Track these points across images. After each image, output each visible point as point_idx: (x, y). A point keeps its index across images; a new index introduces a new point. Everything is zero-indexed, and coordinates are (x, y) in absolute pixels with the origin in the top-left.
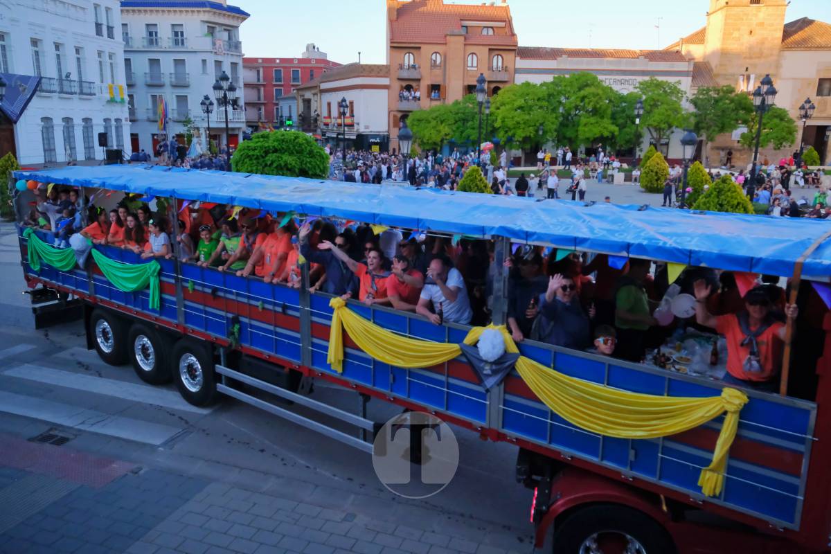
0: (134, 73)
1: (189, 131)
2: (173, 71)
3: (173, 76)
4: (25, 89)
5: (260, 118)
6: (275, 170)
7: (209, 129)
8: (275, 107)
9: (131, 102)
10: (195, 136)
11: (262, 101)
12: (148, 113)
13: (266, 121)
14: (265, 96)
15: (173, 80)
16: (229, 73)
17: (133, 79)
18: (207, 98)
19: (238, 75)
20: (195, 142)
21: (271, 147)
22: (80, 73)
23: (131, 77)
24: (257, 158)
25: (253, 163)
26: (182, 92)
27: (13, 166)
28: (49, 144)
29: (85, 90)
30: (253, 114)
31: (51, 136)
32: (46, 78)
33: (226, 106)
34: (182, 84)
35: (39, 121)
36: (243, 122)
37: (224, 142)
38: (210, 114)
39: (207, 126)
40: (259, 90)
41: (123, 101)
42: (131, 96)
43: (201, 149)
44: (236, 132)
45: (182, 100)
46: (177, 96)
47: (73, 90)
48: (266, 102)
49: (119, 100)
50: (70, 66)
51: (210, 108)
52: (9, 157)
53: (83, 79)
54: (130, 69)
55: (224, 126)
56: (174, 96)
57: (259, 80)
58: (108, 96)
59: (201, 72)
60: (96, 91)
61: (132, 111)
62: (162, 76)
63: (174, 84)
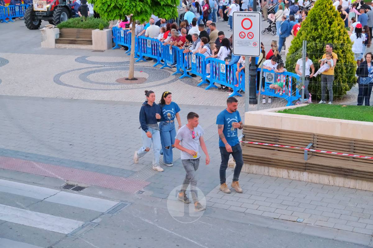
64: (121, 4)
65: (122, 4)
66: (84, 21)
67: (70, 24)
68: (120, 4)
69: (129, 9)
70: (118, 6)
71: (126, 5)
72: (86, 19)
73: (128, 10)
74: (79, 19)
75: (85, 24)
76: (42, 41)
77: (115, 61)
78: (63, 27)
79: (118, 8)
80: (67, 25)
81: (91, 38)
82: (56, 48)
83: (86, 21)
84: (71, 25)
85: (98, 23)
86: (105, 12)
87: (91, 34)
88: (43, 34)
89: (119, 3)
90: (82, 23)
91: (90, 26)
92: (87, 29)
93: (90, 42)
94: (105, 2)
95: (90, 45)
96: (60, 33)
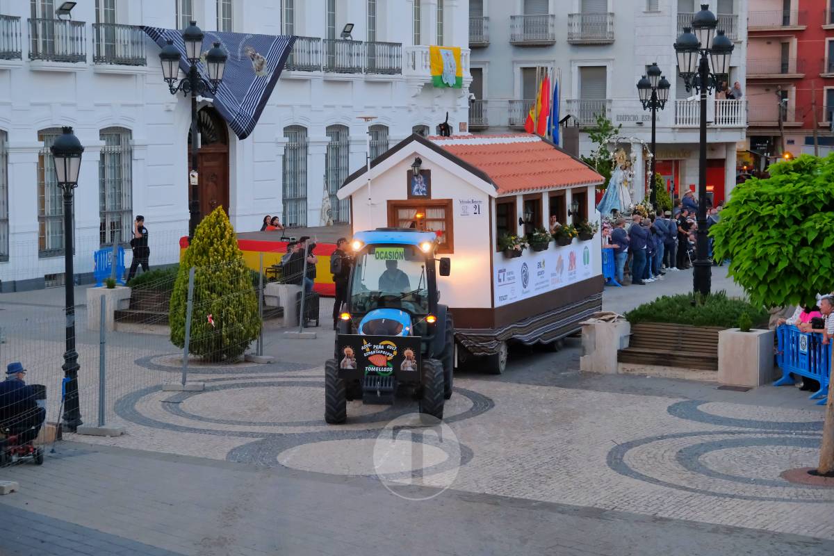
0: (487, 18)
1: (602, 152)
2: (576, 10)
3: (576, 20)
4: (262, 64)
5: (785, 119)
6: (828, 254)
7: (653, 146)
8: (826, 88)
9: (476, 87)
10: (619, 165)
11: (792, 72)
12: (510, 111)
13: (799, 124)
14: (799, 60)
15: (576, 30)
16: (713, 10)
17: (485, 32)
18: (653, 70)
19: (734, 13)
20: (619, 180)
21: (821, 197)
22: (372, 23)
23: (481, 26)
24: (781, 225)
25: (768, 238)
26: (592, 58)
27: (222, 236)
28: (295, 187)
29: (381, 63)
30: (764, 108)
31: (301, 166)
32: (302, 38)
33: (704, 91)
34: (598, 37)
35: (280, 135)
36: (741, 128)
37: (691, 177)
38: (659, 112)
39: (650, 141)
40: (785, 47)
41: (459, 83)
42: (476, 72)
43: (631, 195)
44: (722, 156)
45: (593, 76)
46: (582, 68)
47: (354, 64)
48: (801, 75)
49: (452, 82)
50: (354, 11)
51: (660, 95)
52: (218, 216)
53: (378, 39)
54: (481, 9)
55: (695, 138)
56: (575, 71)
57: (786, 20)
58: (426, 74)
59: (645, 10)
60: (404, 63)
61: (476, 108)
62: (550, 20)
63: (577, 40)
64: (808, 263)
65: (811, 262)
66: (699, 304)
67: (661, 311)
68: (803, 264)
69: (828, 276)
70: (799, 268)
71: (821, 266)
72: (705, 300)
73: (827, 281)
74: (687, 301)
75: (702, 312)
76: (583, 356)
77: (781, 420)
78: (641, 318)
79: (798, 273)
80: (652, 313)
81: (716, 351)
82: (618, 373)
83: (704, 304)
84: (664, 314)
85: (735, 312)
86: (760, 283)
87: (716, 341)
88: (588, 336)
89: (801, 260)
90: (692, 311)
91: (714, 319)
92: (706, 327)
93: (712, 362)
94: (761, 257)
95: (712, 372)
96: (631, 336)
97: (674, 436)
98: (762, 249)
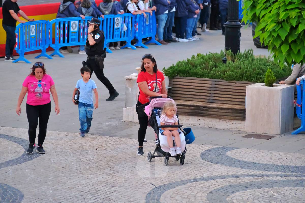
66: (229, 61)
67: (196, 67)
72: (235, 58)
74: (219, 58)
75: (232, 69)
78: (178, 73)
80: (188, 69)
81: (243, 103)
83: (233, 61)
85: (261, 69)
86: (283, 43)
87: (243, 94)
88: (130, 89)
90: (223, 67)
91: (242, 75)
92: (234, 81)
93: (240, 113)
94: (284, 20)
95: (240, 122)
96: (169, 89)
97: (205, 179)
98: (284, 13)
